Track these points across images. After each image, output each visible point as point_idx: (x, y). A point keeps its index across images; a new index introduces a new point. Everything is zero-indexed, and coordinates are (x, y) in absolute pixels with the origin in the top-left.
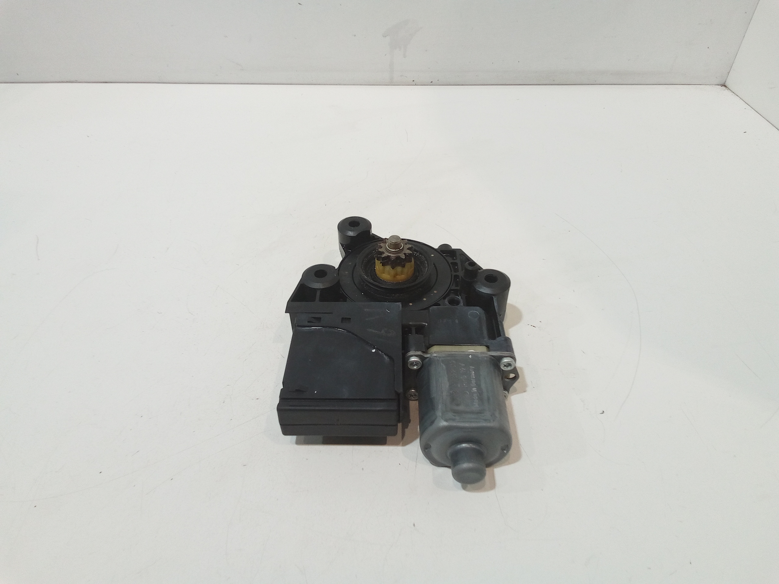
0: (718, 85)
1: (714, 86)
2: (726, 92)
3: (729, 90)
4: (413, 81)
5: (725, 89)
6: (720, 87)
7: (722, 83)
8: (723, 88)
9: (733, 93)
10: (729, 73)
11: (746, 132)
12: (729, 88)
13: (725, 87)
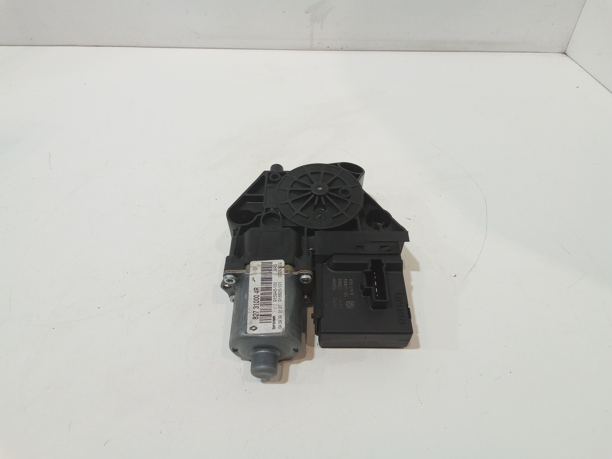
1: (556, 53)
3: (568, 57)
4: (328, 47)
7: (563, 51)
10: (568, 44)
11: (578, 87)
12: (568, 55)
13: (566, 55)
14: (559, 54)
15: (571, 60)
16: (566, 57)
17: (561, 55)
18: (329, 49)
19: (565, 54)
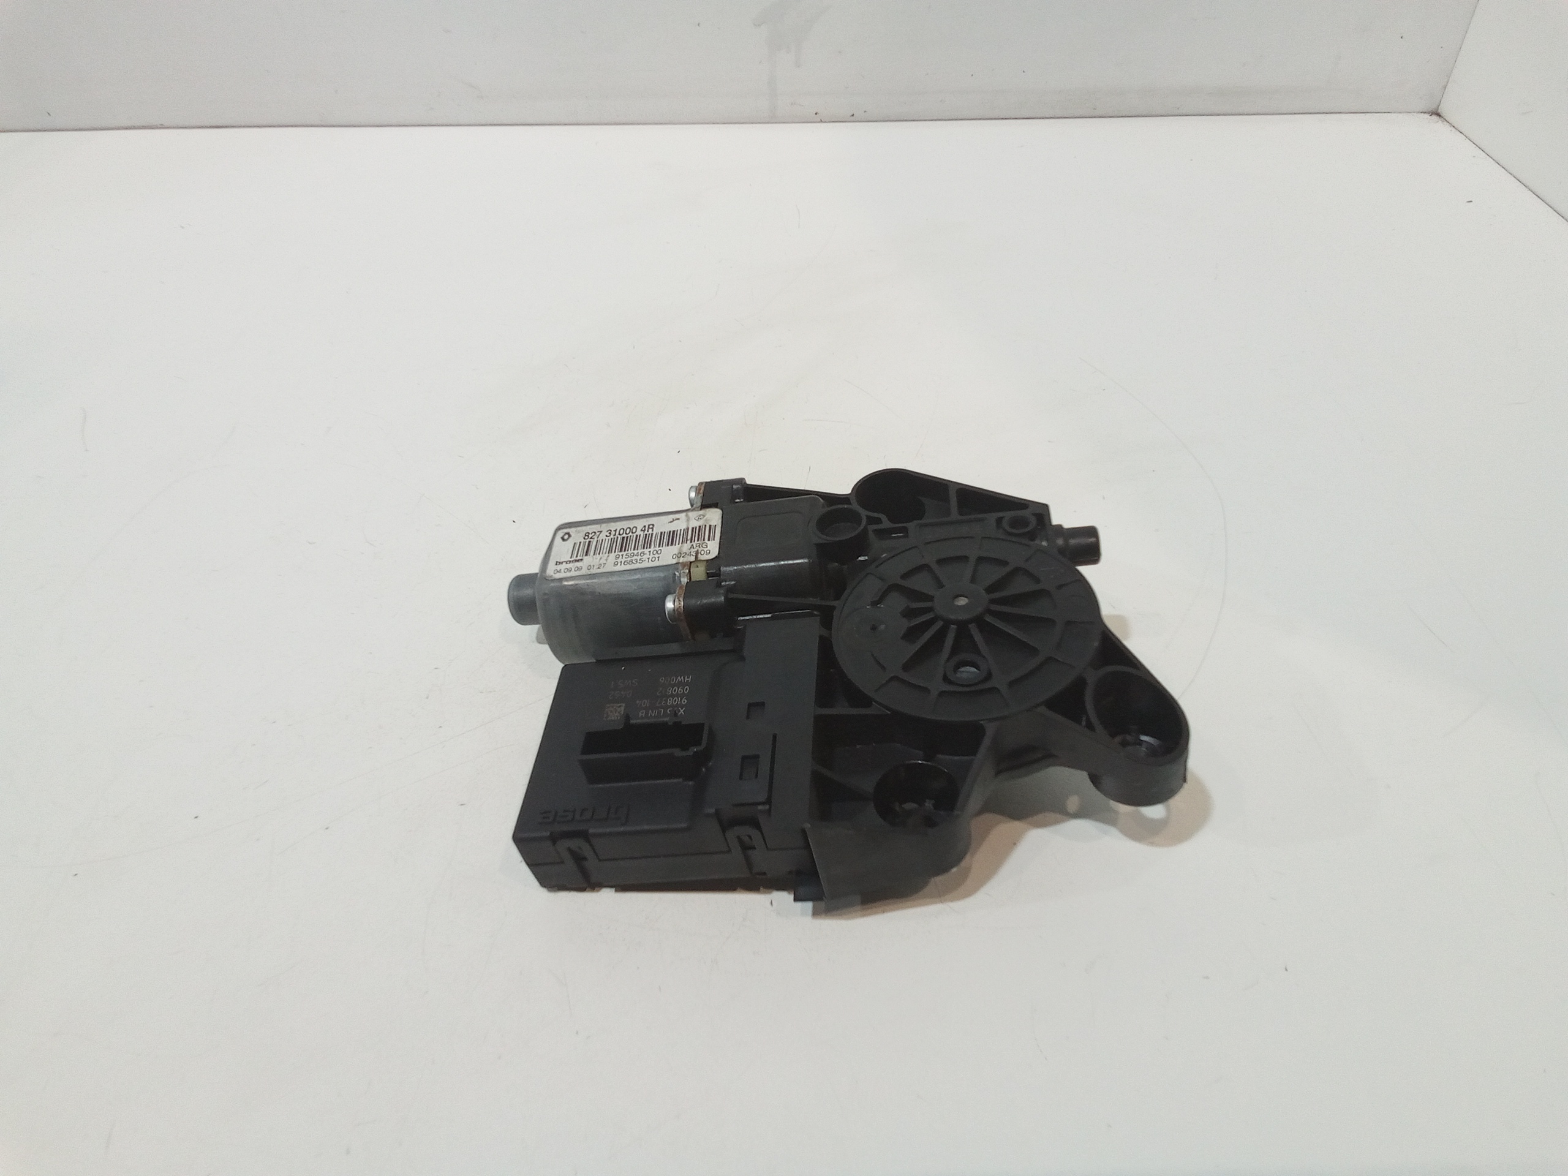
0: (1424, 113)
1: (1415, 114)
2: (1438, 126)
3: (1445, 123)
4: (816, 114)
5: (1437, 120)
6: (1427, 116)
7: (1432, 107)
8: (1435, 117)
9: (1454, 127)
10: (1445, 87)
11: (1471, 201)
12: (1445, 117)
13: (1438, 117)
14: (1422, 114)
15: (1453, 129)
16: (1440, 122)
17: (1427, 118)
18: (818, 118)
19: (1439, 115)
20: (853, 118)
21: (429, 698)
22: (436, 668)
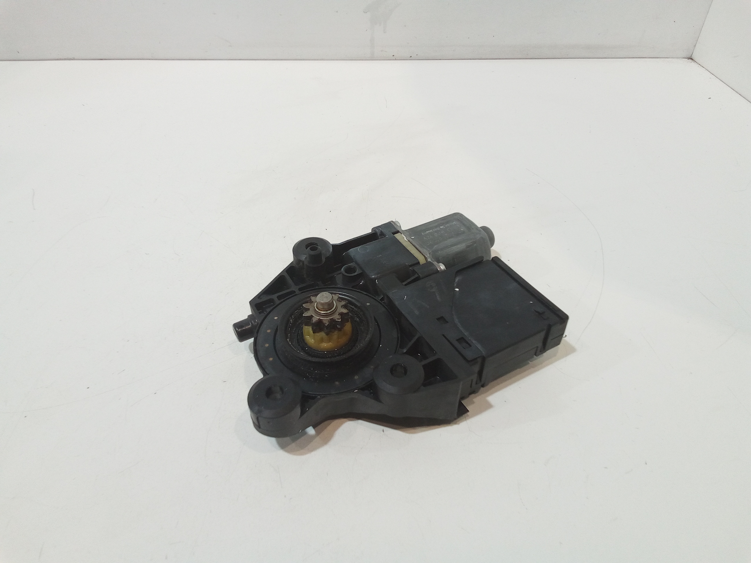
0: (685, 58)
1: (681, 59)
2: (693, 64)
3: (695, 63)
4: (393, 56)
5: (691, 61)
6: (686, 59)
7: (689, 56)
8: (690, 60)
10: (695, 46)
11: (710, 98)
12: (695, 60)
15: (700, 66)
16: (693, 62)
17: (687, 61)
18: (394, 58)
19: (692, 59)
20: (411, 58)
21: (207, 329)
22: (210, 315)
